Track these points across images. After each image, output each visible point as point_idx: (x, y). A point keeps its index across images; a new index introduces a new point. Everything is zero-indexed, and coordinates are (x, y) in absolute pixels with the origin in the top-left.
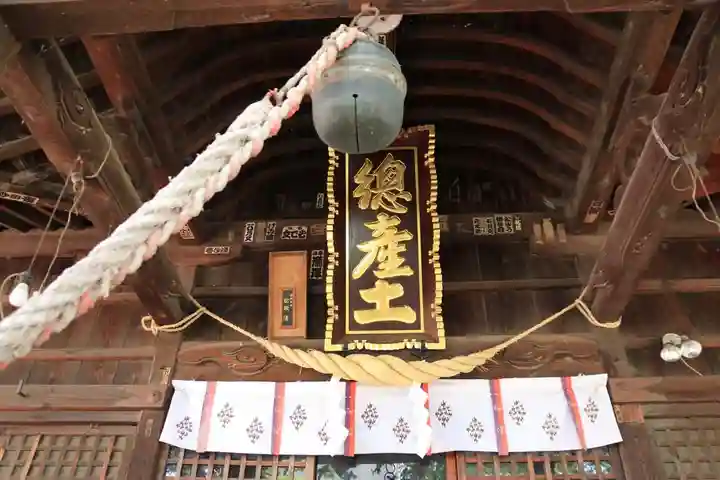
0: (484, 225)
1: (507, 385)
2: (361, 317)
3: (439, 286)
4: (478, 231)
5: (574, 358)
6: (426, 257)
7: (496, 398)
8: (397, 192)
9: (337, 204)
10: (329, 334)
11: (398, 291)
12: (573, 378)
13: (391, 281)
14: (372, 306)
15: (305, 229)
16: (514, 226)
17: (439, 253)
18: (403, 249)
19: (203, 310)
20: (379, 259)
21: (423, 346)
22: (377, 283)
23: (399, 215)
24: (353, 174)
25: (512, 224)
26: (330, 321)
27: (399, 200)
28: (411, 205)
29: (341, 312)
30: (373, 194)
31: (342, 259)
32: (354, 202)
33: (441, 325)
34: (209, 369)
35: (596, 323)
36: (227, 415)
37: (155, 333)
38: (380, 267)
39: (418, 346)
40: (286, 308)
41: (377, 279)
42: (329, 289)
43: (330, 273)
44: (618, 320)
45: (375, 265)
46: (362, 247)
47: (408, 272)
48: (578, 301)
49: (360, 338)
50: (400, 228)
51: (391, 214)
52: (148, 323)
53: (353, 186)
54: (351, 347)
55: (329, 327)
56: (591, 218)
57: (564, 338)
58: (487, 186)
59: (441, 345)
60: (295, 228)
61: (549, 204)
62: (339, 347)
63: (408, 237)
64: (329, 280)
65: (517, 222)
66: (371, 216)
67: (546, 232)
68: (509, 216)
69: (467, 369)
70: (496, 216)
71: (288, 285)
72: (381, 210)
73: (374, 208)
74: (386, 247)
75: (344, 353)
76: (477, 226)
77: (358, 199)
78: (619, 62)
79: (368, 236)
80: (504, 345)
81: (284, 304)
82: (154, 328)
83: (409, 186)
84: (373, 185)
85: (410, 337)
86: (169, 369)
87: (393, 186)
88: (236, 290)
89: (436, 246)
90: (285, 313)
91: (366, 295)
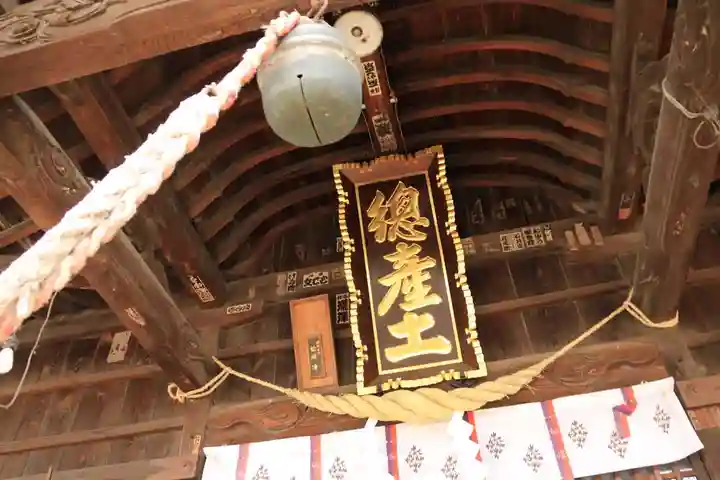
0: (513, 241)
1: (561, 405)
2: (394, 355)
3: (471, 310)
4: (507, 248)
5: (633, 366)
6: (453, 282)
7: (551, 422)
8: (412, 219)
9: (352, 241)
10: (360, 377)
11: (429, 321)
12: (634, 388)
13: (420, 312)
14: (404, 341)
15: (326, 274)
16: (545, 236)
17: (467, 274)
18: (427, 276)
19: (228, 370)
20: (404, 292)
21: (462, 376)
22: (405, 317)
23: (420, 243)
24: (365, 208)
25: (542, 236)
26: (360, 363)
27: (418, 228)
28: (430, 231)
29: (371, 352)
30: (389, 226)
31: (364, 297)
32: (370, 236)
33: (478, 351)
34: (240, 431)
35: (651, 324)
36: (262, 477)
37: (181, 400)
38: (407, 299)
39: (457, 376)
40: (314, 357)
41: (404, 312)
42: (355, 329)
43: (354, 313)
44: (673, 317)
45: (401, 298)
46: (385, 282)
47: (436, 300)
48: (627, 303)
49: (394, 377)
50: (421, 255)
51: (410, 243)
52: (174, 391)
53: (367, 220)
54: (385, 387)
55: (360, 370)
56: (625, 213)
57: (617, 345)
58: (511, 202)
59: (482, 372)
60: (316, 275)
61: (579, 208)
62: (373, 389)
63: (431, 263)
64: (354, 320)
65: (548, 232)
66: (390, 247)
67: (579, 237)
68: (538, 227)
69: (514, 390)
70: (524, 229)
71: (312, 332)
72: (399, 240)
73: (392, 240)
74: (410, 278)
75: (380, 393)
76: (505, 243)
77: (374, 233)
78: (618, 37)
79: (389, 269)
81: (311, 353)
82: (180, 396)
83: (425, 211)
84: (388, 216)
85: (447, 368)
86: (199, 437)
87: (408, 213)
88: (262, 346)
89: (462, 268)
90: (313, 362)
91: (395, 331)
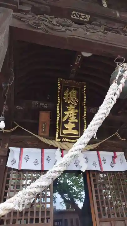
1: (101, 153)
2: (65, 132)
3: (85, 126)
5: (116, 147)
6: (82, 118)
8: (74, 99)
9: (60, 100)
10: (57, 136)
11: (74, 126)
12: (116, 152)
13: (72, 123)
14: (67, 129)
17: (86, 117)
18: (75, 114)
19: (18, 126)
20: (70, 117)
22: (69, 123)
23: (75, 105)
24: (63, 92)
26: (57, 132)
27: (75, 101)
28: (78, 103)
29: (59, 130)
30: (69, 99)
31: (60, 115)
32: (64, 100)
34: (21, 144)
35: (121, 138)
36: (27, 158)
43: (58, 119)
44: (125, 138)
45: (68, 118)
46: (65, 113)
47: (76, 121)
48: (117, 133)
49: (65, 137)
50: (75, 109)
51: (73, 105)
53: (63, 95)
54: (63, 140)
55: (57, 134)
57: (114, 142)
63: (77, 111)
66: (68, 104)
69: (92, 148)
70: (95, 108)
71: (44, 121)
72: (71, 103)
73: (69, 102)
74: (71, 113)
75: (61, 141)
76: (91, 110)
79: (67, 110)
80: (101, 143)
81: (43, 126)
83: (78, 97)
84: (69, 96)
85: (77, 138)
86: (7, 144)
89: (85, 115)
91: (66, 126)
